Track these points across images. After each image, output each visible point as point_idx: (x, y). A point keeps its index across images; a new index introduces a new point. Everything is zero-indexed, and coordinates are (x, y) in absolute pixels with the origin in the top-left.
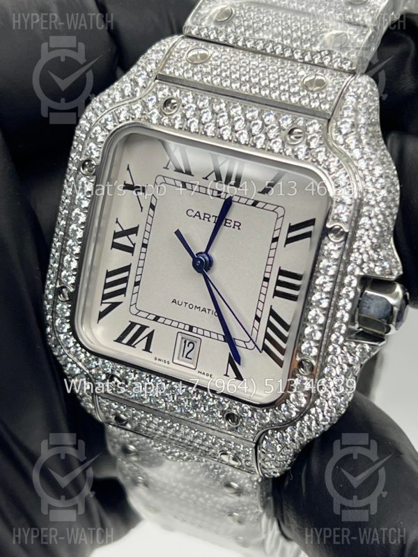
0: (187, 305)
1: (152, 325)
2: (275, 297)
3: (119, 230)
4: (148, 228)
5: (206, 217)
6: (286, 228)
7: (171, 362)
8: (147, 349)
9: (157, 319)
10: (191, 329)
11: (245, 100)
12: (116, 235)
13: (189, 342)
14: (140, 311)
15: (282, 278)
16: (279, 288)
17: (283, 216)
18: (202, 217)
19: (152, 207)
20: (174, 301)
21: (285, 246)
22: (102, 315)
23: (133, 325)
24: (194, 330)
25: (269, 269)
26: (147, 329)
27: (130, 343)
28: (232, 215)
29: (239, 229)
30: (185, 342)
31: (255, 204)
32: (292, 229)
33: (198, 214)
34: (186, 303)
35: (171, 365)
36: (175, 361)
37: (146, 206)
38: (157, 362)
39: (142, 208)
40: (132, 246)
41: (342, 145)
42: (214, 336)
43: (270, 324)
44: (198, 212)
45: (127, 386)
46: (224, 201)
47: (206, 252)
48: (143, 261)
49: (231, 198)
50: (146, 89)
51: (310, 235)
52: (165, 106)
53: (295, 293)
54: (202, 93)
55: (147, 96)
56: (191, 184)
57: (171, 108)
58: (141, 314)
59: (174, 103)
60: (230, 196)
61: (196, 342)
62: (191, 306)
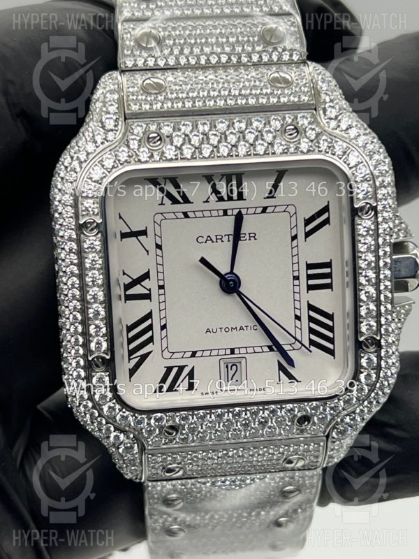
0: (223, 330)
1: (190, 363)
2: (310, 291)
3: (128, 281)
4: (160, 268)
5: (219, 238)
6: (301, 224)
7: (219, 391)
8: (191, 387)
10: (232, 351)
11: (225, 114)
12: (127, 287)
13: (232, 366)
14: (174, 353)
15: (311, 272)
16: (311, 282)
17: (296, 213)
18: (214, 240)
19: (159, 247)
20: (208, 331)
21: (306, 240)
22: (132, 372)
23: (169, 369)
24: (236, 351)
25: (296, 267)
26: (186, 368)
27: (171, 389)
28: (245, 229)
29: (255, 239)
30: (227, 367)
31: (264, 210)
32: (307, 222)
33: (209, 239)
34: (221, 328)
35: (221, 394)
37: (152, 248)
38: (205, 396)
39: (147, 251)
40: (148, 292)
41: (336, 129)
42: (258, 349)
43: (311, 319)
44: (209, 236)
45: (184, 432)
46: (234, 217)
47: (232, 272)
48: (164, 303)
49: (240, 212)
50: (119, 131)
51: (327, 221)
52: (149, 142)
53: (328, 281)
54: (178, 119)
55: (126, 138)
56: (194, 212)
57: (155, 143)
58: (176, 355)
59: (155, 137)
60: (238, 210)
61: (240, 362)
62: (227, 330)
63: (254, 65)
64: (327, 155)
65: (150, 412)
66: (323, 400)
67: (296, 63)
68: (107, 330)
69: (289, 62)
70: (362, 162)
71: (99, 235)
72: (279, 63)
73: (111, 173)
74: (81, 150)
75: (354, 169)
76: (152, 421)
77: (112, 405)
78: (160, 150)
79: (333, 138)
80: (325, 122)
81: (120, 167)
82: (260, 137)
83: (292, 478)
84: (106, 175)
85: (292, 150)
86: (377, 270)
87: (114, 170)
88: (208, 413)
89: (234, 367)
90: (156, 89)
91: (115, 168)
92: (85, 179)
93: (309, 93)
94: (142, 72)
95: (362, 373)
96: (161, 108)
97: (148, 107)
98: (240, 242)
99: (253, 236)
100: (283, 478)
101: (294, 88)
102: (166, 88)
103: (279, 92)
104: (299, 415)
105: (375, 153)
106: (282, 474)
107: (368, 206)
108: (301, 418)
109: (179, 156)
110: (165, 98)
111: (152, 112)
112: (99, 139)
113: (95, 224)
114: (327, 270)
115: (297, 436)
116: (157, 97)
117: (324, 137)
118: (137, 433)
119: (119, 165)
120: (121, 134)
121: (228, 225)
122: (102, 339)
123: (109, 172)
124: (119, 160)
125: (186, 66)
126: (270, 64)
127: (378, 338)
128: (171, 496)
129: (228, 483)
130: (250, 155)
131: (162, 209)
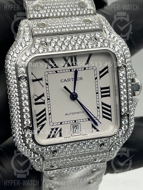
0: (71, 114)
1: (60, 127)
2: (102, 98)
3: (36, 97)
4: (48, 92)
5: (69, 80)
6: (98, 73)
7: (71, 136)
8: (61, 135)
9: (61, 123)
10: (75, 121)
11: (69, 34)
12: (36, 100)
14: (54, 123)
15: (102, 91)
16: (103, 94)
17: (96, 69)
18: (67, 81)
19: (47, 84)
20: (66, 114)
21: (100, 79)
22: (39, 131)
23: (52, 129)
24: (77, 121)
25: (97, 89)
26: (59, 128)
27: (53, 137)
28: (78, 76)
29: (82, 80)
30: (73, 127)
31: (85, 69)
32: (100, 72)
33: (65, 80)
34: (71, 113)
35: (71, 137)
36: (72, 135)
37: (44, 84)
38: (66, 138)
39: (43, 86)
40: (44, 101)
41: (110, 38)
42: (84, 120)
43: (103, 108)
44: (65, 79)
45: (59, 152)
46: (74, 72)
47: (74, 92)
48: (50, 105)
49: (76, 70)
50: (31, 42)
51: (107, 72)
52: (42, 45)
53: (108, 94)
54: (52, 36)
55: (34, 44)
56: (59, 71)
57: (44, 45)
58: (54, 124)
59: (44, 43)
60: (75, 69)
61: (78, 125)
62: (73, 114)
63: (77, 15)
64: (107, 47)
65: (46, 146)
66: (109, 137)
67: (92, 14)
68: (30, 116)
69: (90, 14)
70: (120, 50)
71: (26, 81)
72: (86, 15)
73: (29, 57)
74: (17, 49)
75: (117, 52)
76: (48, 149)
77: (33, 144)
78: (47, 48)
79: (109, 41)
80: (105, 35)
81: (32, 55)
82: (83, 42)
83: (96, 166)
84: (28, 58)
85: (95, 46)
86: (127, 89)
87: (30, 56)
88: (68, 145)
89: (76, 127)
90: (43, 26)
91: (31, 55)
92: (20, 60)
93: (99, 25)
94: (36, 19)
95: (123, 126)
96: (46, 32)
97: (41, 32)
98: (77, 81)
99: (81, 78)
100: (93, 166)
101: (93, 24)
102: (46, 25)
103: (88, 25)
104: (100, 143)
105: (124, 46)
106: (92, 165)
107: (123, 65)
108: (101, 144)
109: (54, 50)
110: (47, 29)
111: (43, 34)
112: (23, 45)
113: (24, 77)
114: (108, 90)
115: (99, 151)
116: (44, 28)
117: (106, 41)
118: (42, 154)
119: (32, 54)
120: (32, 42)
121: (72, 75)
122: (29, 120)
123: (28, 57)
124: (32, 53)
125: (52, 17)
126: (83, 15)
127: (128, 113)
128: (53, 176)
129: (73, 169)
130: (80, 49)
131: (48, 70)
